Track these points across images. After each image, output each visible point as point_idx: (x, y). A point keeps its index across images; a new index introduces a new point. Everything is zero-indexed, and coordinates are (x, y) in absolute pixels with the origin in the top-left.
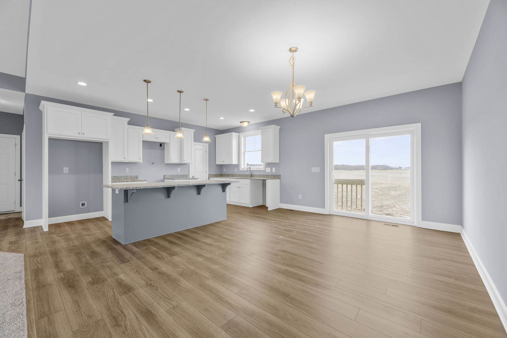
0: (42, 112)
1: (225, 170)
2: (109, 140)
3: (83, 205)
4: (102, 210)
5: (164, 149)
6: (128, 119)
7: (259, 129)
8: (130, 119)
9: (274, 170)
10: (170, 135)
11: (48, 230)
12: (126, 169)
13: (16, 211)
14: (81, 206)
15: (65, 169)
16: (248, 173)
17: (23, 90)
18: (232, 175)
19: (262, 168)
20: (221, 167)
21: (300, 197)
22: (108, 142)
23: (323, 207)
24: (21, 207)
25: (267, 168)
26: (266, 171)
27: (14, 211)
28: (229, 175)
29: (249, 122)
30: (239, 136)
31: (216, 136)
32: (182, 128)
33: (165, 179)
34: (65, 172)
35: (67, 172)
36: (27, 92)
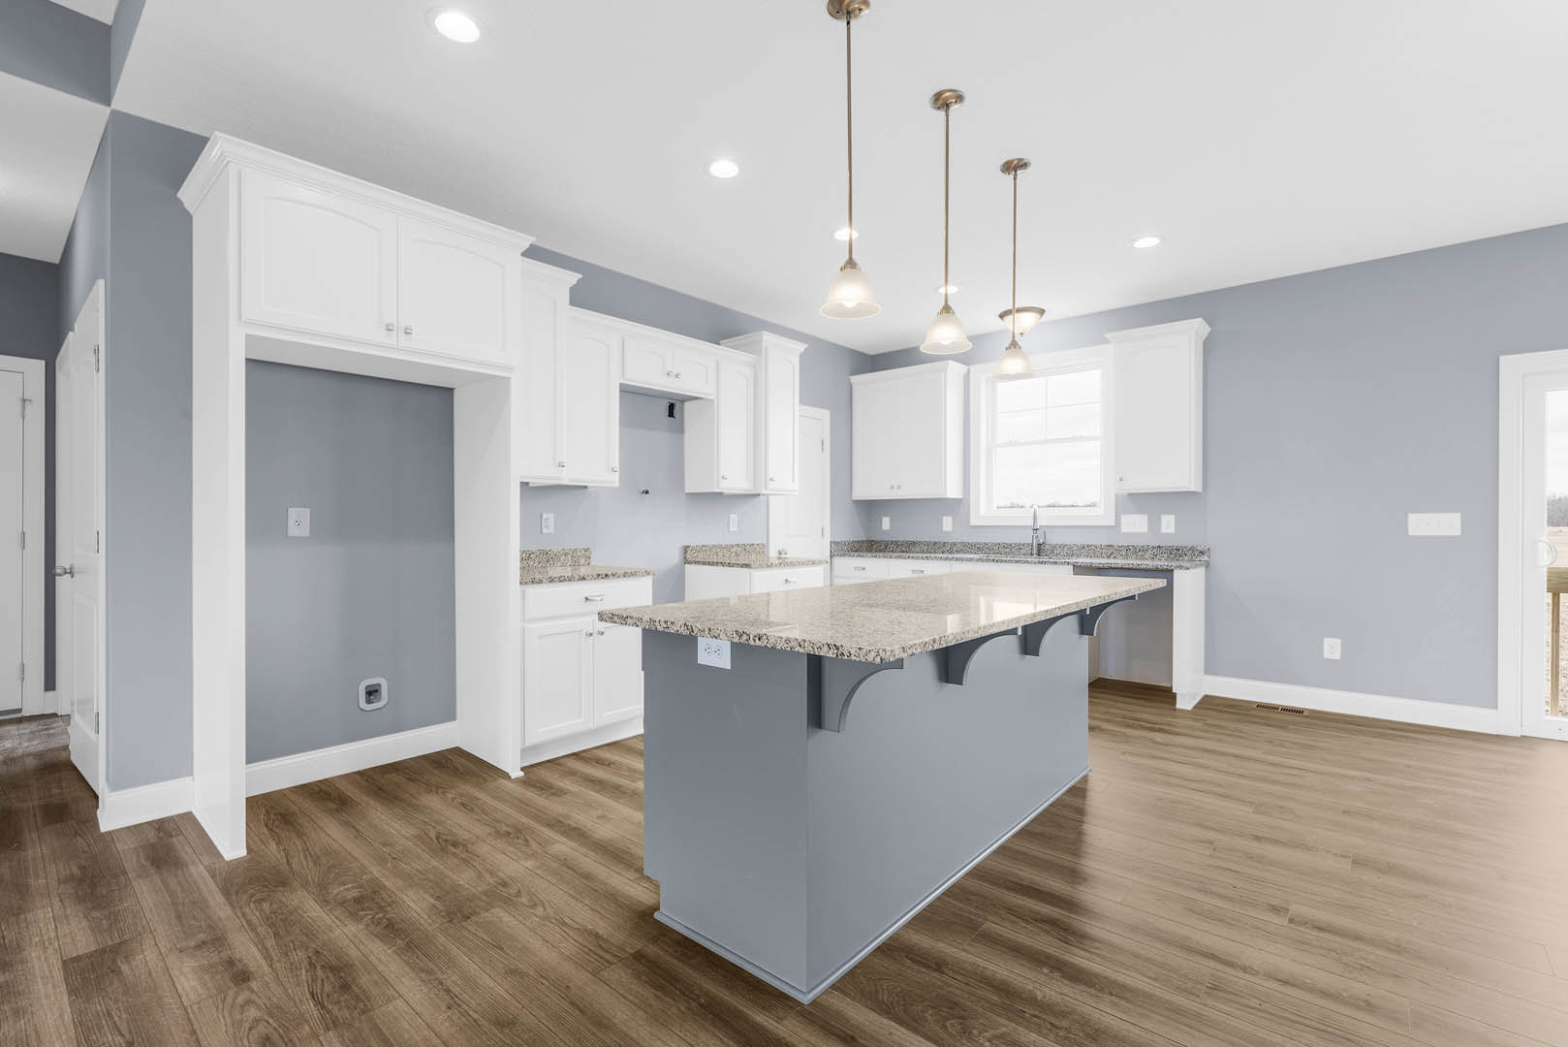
0: (191, 217)
1: (886, 523)
2: (510, 369)
3: (372, 693)
4: (450, 715)
5: (681, 430)
6: (573, 278)
7: (1105, 341)
8: (581, 276)
9: (1168, 524)
10: (718, 364)
11: (243, 852)
12: (545, 516)
13: (26, 713)
14: (363, 704)
15: (294, 513)
16: (1027, 538)
17: (100, 88)
18: (928, 544)
19: (1103, 515)
20: (870, 509)
21: (1332, 649)
22: (509, 379)
23: (1490, 699)
24: (50, 694)
25: (1125, 519)
26: (1125, 529)
27: (20, 710)
28: (914, 543)
29: (1042, 312)
30: (967, 377)
31: (854, 379)
32: (765, 332)
33: (686, 562)
34: (294, 531)
35: (305, 531)
36: (120, 103)
